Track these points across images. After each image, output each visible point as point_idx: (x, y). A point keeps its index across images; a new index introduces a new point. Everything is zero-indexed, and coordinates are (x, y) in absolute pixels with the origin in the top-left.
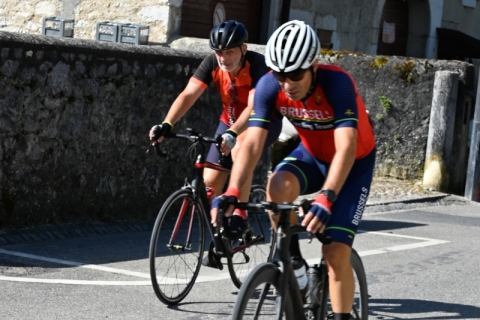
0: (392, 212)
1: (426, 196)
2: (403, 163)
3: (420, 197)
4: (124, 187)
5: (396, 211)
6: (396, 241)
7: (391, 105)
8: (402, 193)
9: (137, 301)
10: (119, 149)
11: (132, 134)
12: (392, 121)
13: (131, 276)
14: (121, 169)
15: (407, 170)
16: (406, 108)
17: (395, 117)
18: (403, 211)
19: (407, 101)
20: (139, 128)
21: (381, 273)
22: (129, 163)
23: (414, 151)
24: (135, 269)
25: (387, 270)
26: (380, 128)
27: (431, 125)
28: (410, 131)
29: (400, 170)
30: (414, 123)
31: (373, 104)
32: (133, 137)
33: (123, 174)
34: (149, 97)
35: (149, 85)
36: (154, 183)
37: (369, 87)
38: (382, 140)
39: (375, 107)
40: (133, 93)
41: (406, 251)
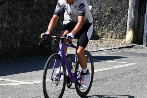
0: (114, 52)
1: (127, 46)
2: (117, 33)
3: (125, 46)
4: (5, 46)
5: (115, 52)
6: (115, 64)
7: (112, 9)
8: (118, 45)
9: (12, 92)
10: (3, 30)
11: (8, 24)
12: (113, 16)
13: (9, 81)
14: (3, 38)
15: (119, 35)
16: (118, 10)
17: (114, 14)
18: (118, 52)
19: (118, 7)
20: (10, 21)
21: (110, 77)
22: (7, 36)
23: (122, 27)
24: (11, 78)
25: (112, 76)
26: (108, 18)
27: (128, 17)
28: (120, 19)
29: (116, 35)
30: (122, 16)
31: (105, 9)
32: (8, 25)
33: (5, 40)
34: (14, 9)
35: (14, 4)
36: (17, 43)
37: (103, 2)
38: (109, 23)
39: (106, 10)
40: (7, 7)
41: (119, 68)
